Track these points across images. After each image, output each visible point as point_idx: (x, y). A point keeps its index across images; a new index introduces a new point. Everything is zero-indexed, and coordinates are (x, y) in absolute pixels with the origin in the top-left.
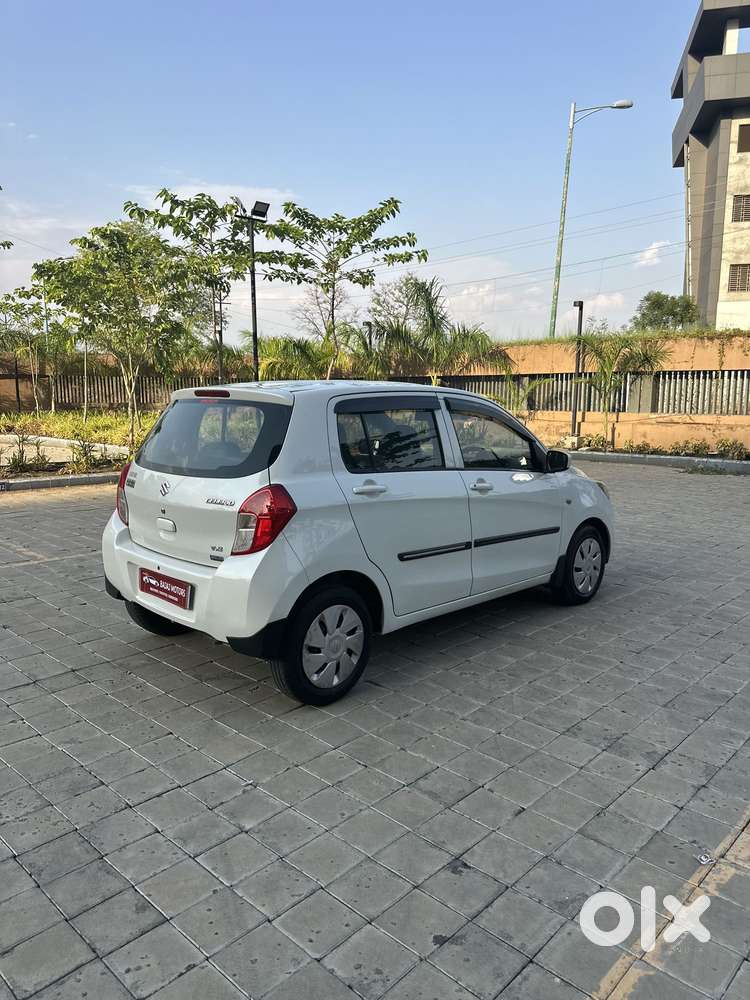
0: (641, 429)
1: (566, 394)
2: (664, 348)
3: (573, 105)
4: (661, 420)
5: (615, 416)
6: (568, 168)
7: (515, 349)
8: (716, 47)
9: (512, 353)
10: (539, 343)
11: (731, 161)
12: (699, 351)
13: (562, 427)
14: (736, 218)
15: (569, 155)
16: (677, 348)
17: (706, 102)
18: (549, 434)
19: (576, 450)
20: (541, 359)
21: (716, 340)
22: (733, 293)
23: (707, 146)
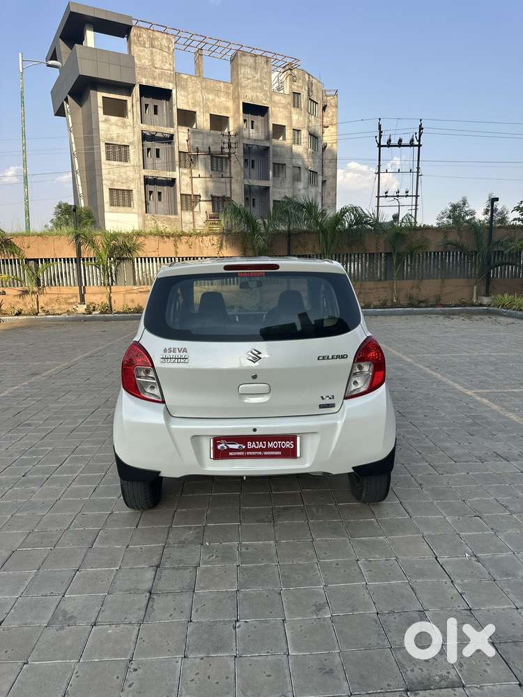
0: (129, 297)
1: (66, 273)
2: (138, 242)
3: (20, 55)
4: (140, 290)
5: (108, 288)
6: (23, 102)
7: (20, 239)
8: (80, 39)
9: (16, 241)
10: (40, 235)
11: (100, 119)
12: (162, 245)
13: (70, 298)
14: (108, 159)
15: (22, 93)
16: (146, 242)
17: (80, 75)
18: (60, 304)
19: (90, 313)
20: (44, 246)
21: (171, 238)
22: (112, 207)
23: (81, 106)
